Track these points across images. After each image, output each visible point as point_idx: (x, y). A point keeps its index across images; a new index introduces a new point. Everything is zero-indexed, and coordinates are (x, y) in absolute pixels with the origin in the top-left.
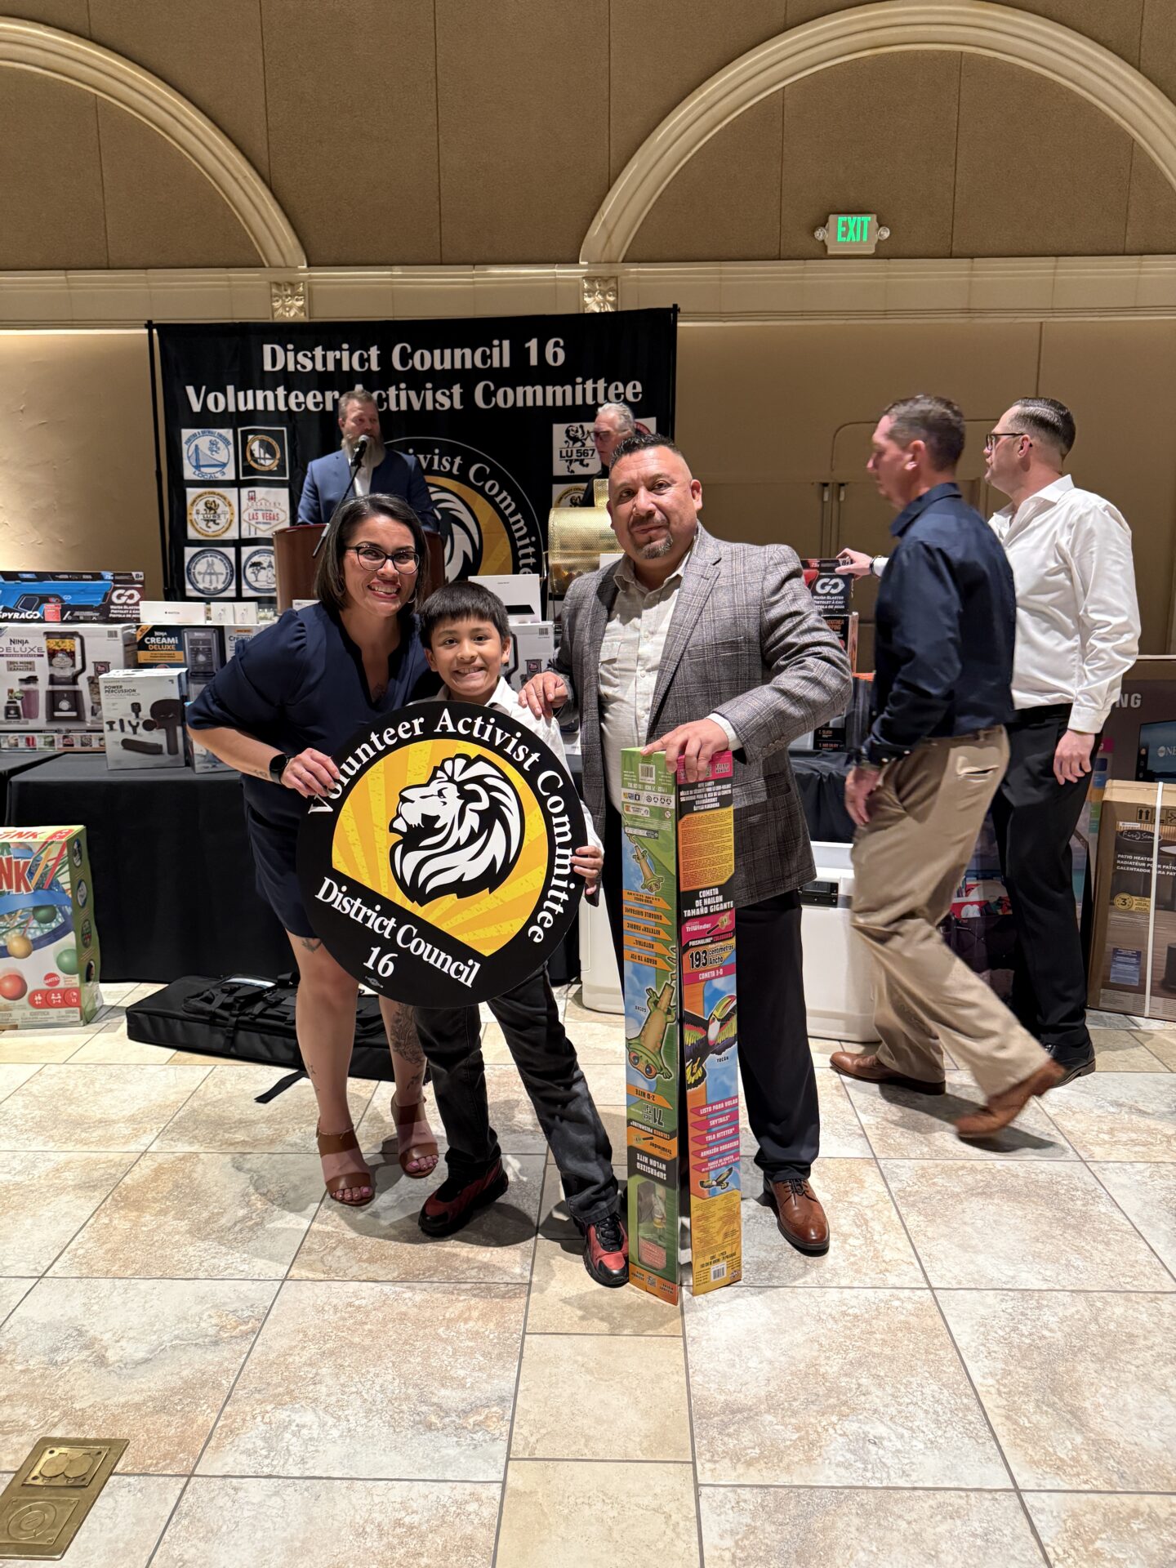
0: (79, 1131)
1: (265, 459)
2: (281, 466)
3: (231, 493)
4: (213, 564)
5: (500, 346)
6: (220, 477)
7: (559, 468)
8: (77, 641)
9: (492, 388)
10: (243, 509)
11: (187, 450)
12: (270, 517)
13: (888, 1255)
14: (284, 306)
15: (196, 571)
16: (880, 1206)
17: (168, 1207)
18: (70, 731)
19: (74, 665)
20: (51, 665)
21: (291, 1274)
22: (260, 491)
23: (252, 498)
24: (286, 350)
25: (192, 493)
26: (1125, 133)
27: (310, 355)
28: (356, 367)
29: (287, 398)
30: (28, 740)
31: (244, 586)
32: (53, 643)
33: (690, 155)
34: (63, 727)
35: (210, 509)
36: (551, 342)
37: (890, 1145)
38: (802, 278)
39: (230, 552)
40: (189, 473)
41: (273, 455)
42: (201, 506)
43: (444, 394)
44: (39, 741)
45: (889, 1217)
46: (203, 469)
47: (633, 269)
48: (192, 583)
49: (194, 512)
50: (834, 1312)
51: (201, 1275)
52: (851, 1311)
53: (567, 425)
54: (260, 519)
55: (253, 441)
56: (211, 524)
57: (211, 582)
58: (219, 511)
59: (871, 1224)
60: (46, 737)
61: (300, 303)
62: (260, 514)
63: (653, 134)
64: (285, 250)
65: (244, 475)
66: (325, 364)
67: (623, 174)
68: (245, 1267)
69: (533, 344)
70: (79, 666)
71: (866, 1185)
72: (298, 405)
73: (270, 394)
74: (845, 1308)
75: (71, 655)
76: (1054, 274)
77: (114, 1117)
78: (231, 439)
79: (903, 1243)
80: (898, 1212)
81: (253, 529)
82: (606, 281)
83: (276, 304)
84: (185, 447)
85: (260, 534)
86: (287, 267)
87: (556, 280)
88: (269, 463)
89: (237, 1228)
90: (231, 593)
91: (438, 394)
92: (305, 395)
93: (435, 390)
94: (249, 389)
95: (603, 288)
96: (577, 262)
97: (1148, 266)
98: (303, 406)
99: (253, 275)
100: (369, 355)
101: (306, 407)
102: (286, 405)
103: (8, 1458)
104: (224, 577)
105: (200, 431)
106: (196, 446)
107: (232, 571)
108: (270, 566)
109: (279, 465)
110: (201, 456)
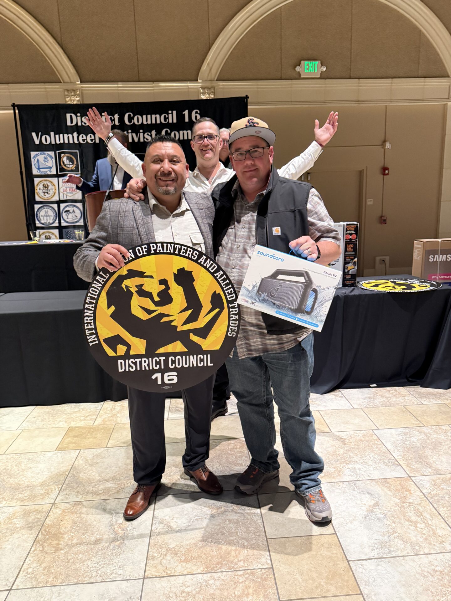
0: (17, 493)
1: (69, 165)
2: (77, 167)
3: (55, 180)
4: (48, 212)
5: (172, 113)
6: (49, 173)
9: (169, 131)
10: (60, 187)
11: (34, 162)
12: (73, 190)
13: (440, 532)
14: (71, 100)
15: (40, 215)
16: (423, 504)
17: (72, 537)
21: (146, 574)
23: (64, 182)
24: (77, 116)
25: (36, 180)
26: (417, 28)
29: (78, 137)
31: (62, 221)
33: (243, 35)
35: (45, 187)
36: (194, 112)
37: (413, 469)
38: (291, 87)
39: (55, 206)
40: (35, 172)
41: (73, 163)
42: (41, 186)
43: (148, 134)
45: (430, 510)
46: (41, 170)
47: (221, 84)
48: (39, 221)
50: (429, 571)
51: (99, 580)
52: (437, 569)
54: (68, 191)
55: (64, 157)
56: (46, 194)
57: (47, 220)
58: (49, 188)
59: (424, 514)
61: (78, 99)
63: (227, 26)
64: (70, 75)
65: (60, 172)
67: (215, 43)
68: (121, 572)
69: (186, 113)
71: (412, 492)
72: (84, 140)
73: (70, 136)
74: (433, 567)
76: (391, 86)
77: (34, 483)
78: (53, 156)
79: (443, 525)
80: (433, 506)
81: (65, 196)
82: (210, 89)
83: (67, 99)
84: (32, 160)
85: (68, 198)
86: (71, 83)
87: (189, 88)
89: (111, 547)
90: (56, 224)
91: (146, 135)
92: (86, 136)
93: (144, 133)
94: (61, 133)
95: (209, 92)
96: (197, 80)
97: (427, 82)
98: (86, 141)
99: (56, 86)
100: (114, 118)
101: (87, 141)
102: (78, 140)
104: (53, 217)
105: (39, 152)
106: (38, 159)
107: (56, 214)
108: (74, 211)
109: (75, 167)
110: (40, 164)
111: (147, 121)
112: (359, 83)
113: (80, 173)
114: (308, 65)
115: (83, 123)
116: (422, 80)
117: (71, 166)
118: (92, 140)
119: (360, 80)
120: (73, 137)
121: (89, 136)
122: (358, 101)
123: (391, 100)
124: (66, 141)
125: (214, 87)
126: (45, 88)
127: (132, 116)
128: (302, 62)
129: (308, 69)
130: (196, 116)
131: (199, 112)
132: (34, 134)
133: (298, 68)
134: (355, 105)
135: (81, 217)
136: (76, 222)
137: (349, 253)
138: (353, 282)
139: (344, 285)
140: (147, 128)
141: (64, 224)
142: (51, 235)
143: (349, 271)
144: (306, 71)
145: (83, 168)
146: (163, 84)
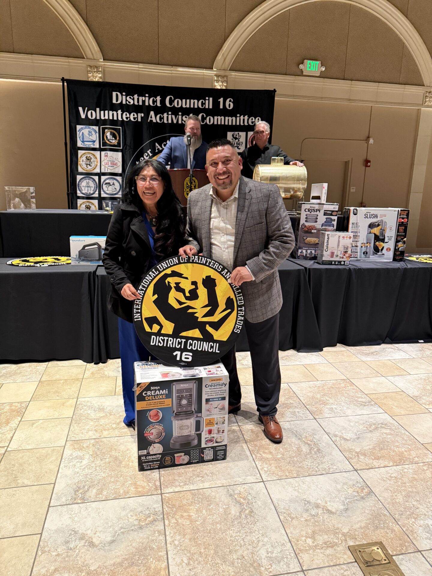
1: (112, 140)
2: (119, 145)
3: (97, 153)
4: (89, 183)
5: (209, 100)
6: (92, 146)
9: (205, 116)
10: (102, 160)
11: (79, 135)
12: (114, 164)
14: (93, 76)
15: (82, 185)
22: (110, 153)
23: (106, 156)
24: (122, 95)
25: (80, 153)
26: (402, 41)
28: (151, 104)
29: (122, 115)
31: (102, 192)
33: (255, 31)
35: (88, 159)
38: (294, 83)
39: (96, 178)
40: (79, 144)
41: (116, 138)
42: (84, 158)
46: (85, 143)
47: (234, 74)
48: (80, 191)
49: (81, 160)
51: (324, 472)
53: (232, 133)
54: (110, 165)
55: (107, 132)
56: (88, 166)
58: (92, 161)
61: (100, 75)
62: (110, 162)
63: (242, 22)
64: (93, 52)
65: (103, 146)
66: (138, 102)
67: (230, 36)
69: (221, 100)
72: (127, 118)
73: (115, 113)
78: (97, 131)
81: (106, 169)
82: (224, 77)
84: (78, 133)
85: (109, 171)
86: (94, 59)
87: (204, 75)
89: (313, 452)
90: (96, 195)
92: (130, 114)
93: (182, 115)
94: (106, 110)
95: (222, 80)
96: (213, 69)
97: (407, 89)
98: (129, 119)
99: (80, 61)
100: (156, 100)
102: (122, 118)
103: (345, 556)
104: (93, 188)
105: (84, 126)
106: (83, 133)
107: (97, 186)
108: (113, 184)
109: (117, 143)
110: (84, 137)
111: (186, 105)
112: (351, 85)
113: (121, 148)
114: (310, 64)
115: (127, 102)
116: (403, 86)
117: (114, 141)
118: (134, 118)
119: (354, 82)
120: (117, 114)
121: (132, 114)
122: (350, 100)
123: (377, 102)
124: (111, 118)
125: (227, 76)
126: (69, 62)
127: (173, 99)
128: (305, 61)
129: (310, 68)
130: (230, 104)
131: (232, 101)
132: (81, 109)
133: (301, 66)
134: (346, 103)
135: (120, 189)
136: (115, 194)
137: (400, 234)
138: (401, 257)
139: (394, 259)
140: (186, 111)
141: (103, 195)
142: (90, 205)
143: (399, 248)
144: (308, 69)
145: (125, 144)
146: (180, 69)
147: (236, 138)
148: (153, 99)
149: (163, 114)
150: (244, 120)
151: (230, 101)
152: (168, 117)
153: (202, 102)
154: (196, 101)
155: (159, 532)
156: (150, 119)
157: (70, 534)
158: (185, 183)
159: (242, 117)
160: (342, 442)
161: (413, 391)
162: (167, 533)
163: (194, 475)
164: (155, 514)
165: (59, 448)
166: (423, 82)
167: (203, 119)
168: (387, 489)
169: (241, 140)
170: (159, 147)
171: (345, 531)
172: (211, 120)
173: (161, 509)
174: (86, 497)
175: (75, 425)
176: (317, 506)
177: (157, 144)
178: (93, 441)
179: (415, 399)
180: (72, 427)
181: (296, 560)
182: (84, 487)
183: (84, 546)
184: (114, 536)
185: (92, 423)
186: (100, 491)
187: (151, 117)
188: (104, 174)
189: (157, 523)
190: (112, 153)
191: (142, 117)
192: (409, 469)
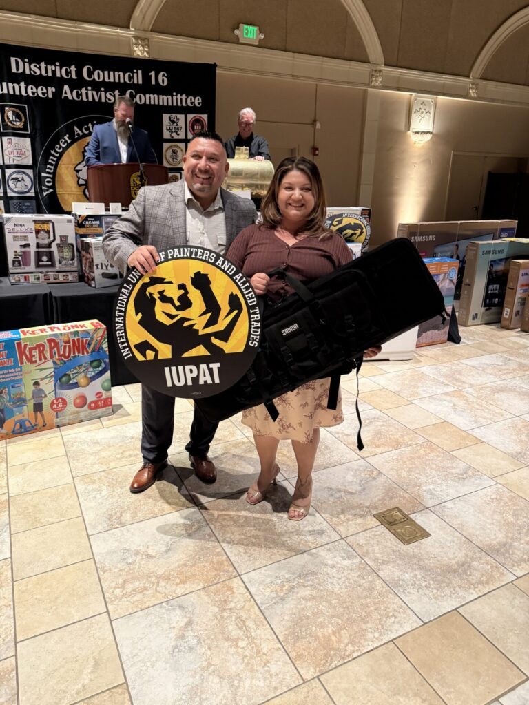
1: (16, 121)
2: (25, 125)
5: (137, 73)
7: (166, 135)
8: (51, 225)
9: (134, 93)
10: (4, 149)
12: (21, 153)
18: (48, 272)
19: (49, 238)
20: (37, 237)
22: (14, 139)
23: (9, 143)
24: (24, 62)
26: (345, 8)
27: (38, 66)
28: (64, 75)
29: (26, 88)
30: (25, 277)
31: (8, 191)
32: (38, 226)
34: (44, 270)
36: (161, 74)
37: (458, 385)
41: (21, 120)
43: (110, 94)
44: (32, 278)
47: (157, 36)
53: (169, 115)
54: (16, 154)
55: (8, 111)
60: (35, 276)
62: (15, 151)
65: (3, 130)
66: (46, 72)
69: (153, 74)
70: (52, 238)
72: (33, 93)
73: (16, 86)
75: (48, 232)
76: (322, 64)
79: (496, 408)
81: (11, 160)
82: (144, 40)
85: (15, 163)
87: (119, 36)
88: (19, 124)
91: (108, 94)
92: (37, 88)
93: (106, 92)
94: (4, 82)
95: (142, 43)
96: (129, 28)
97: (352, 66)
100: (71, 70)
101: (37, 95)
102: (26, 92)
103: (373, 522)
108: (23, 179)
109: (23, 126)
111: (109, 78)
112: (294, 57)
113: (29, 132)
114: (247, 29)
115: (32, 72)
116: (348, 62)
117: (18, 123)
118: (43, 94)
119: (296, 54)
120: (20, 87)
121: (40, 88)
122: (293, 76)
123: (321, 80)
124: (11, 92)
125: (148, 39)
127: (92, 70)
128: (241, 25)
129: (247, 34)
130: (163, 80)
131: (166, 75)
133: (237, 32)
134: (289, 79)
135: (32, 186)
136: (26, 192)
140: (110, 87)
141: (10, 194)
144: (245, 36)
145: (33, 128)
146: (87, 26)
147: (174, 122)
148: (66, 70)
149: (80, 90)
150: (181, 99)
151: (163, 75)
152: (87, 94)
153: (129, 75)
154: (121, 74)
155: (208, 535)
156: (64, 95)
157: (124, 553)
158: (132, 180)
159: (179, 95)
160: (345, 437)
161: (395, 387)
162: (217, 534)
163: (221, 485)
164: (198, 522)
165: (69, 485)
166: (368, 58)
167: (132, 97)
168: (392, 469)
169: (179, 124)
170: (79, 131)
171: (367, 504)
172: (142, 99)
173: (202, 517)
174: (123, 521)
175: (75, 462)
176: (339, 491)
177: (76, 128)
178: (102, 473)
179: (397, 394)
180: (71, 465)
181: (335, 532)
182: (116, 514)
183: (143, 559)
184: (168, 546)
185: (92, 457)
186: (135, 514)
187: (66, 93)
188: (9, 167)
189: (203, 529)
190: (17, 138)
191: (53, 93)
192: (406, 451)
